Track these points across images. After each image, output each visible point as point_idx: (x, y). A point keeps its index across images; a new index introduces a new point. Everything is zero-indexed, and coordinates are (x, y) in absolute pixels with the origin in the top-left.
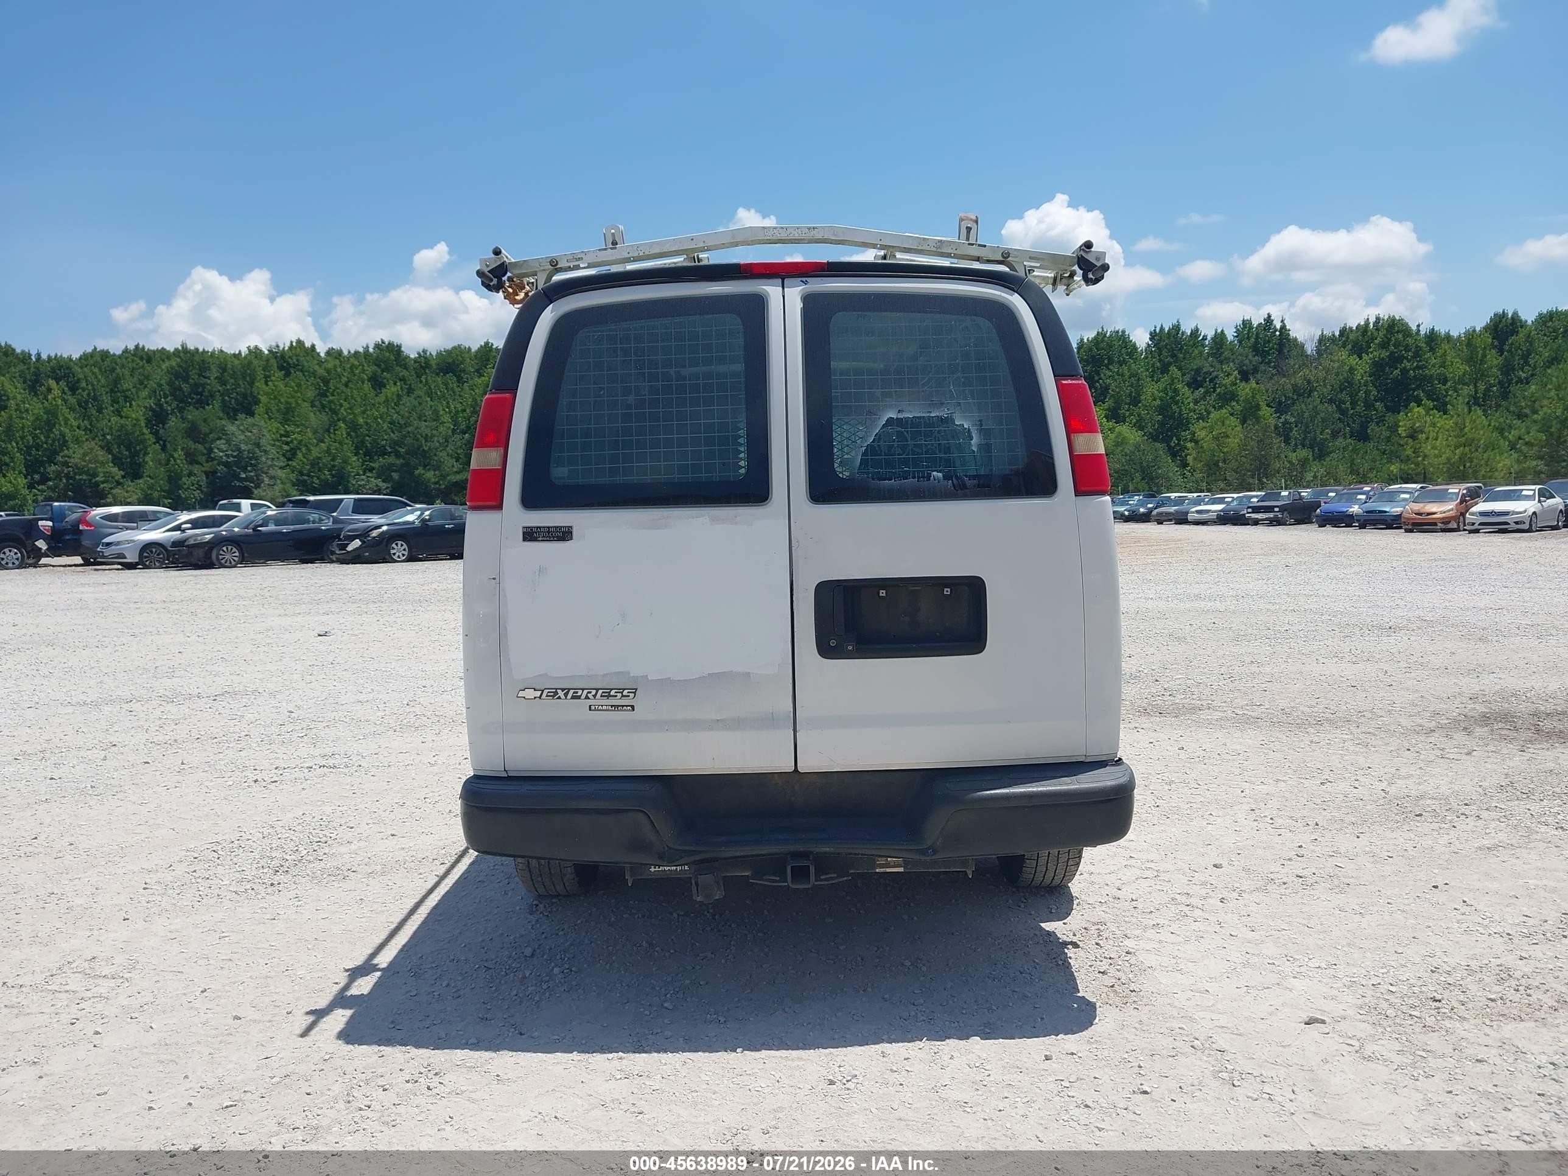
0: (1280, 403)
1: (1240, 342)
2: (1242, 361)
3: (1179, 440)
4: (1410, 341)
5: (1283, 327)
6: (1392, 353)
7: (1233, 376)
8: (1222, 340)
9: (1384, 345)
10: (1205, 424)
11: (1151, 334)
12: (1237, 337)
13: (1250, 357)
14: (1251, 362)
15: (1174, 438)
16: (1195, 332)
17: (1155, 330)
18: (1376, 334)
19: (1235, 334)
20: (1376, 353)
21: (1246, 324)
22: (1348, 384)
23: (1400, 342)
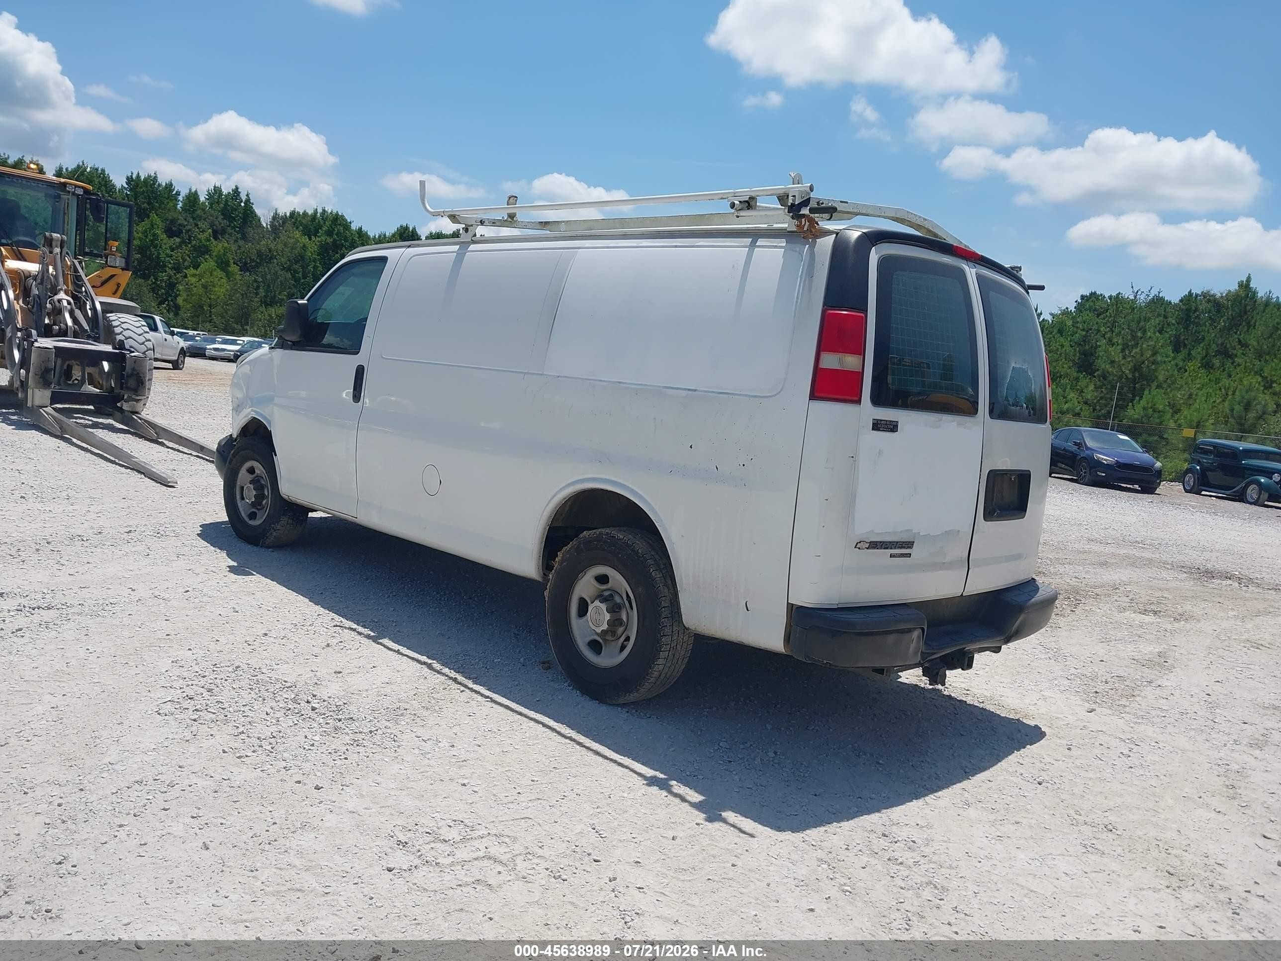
0: (246, 263)
1: (211, 204)
2: (213, 222)
3: (156, 279)
4: (348, 234)
5: (248, 201)
6: (335, 240)
7: (207, 233)
8: (195, 199)
9: (329, 233)
10: (195, 271)
11: (128, 178)
12: (208, 199)
13: (220, 219)
14: (220, 224)
15: (152, 277)
16: (169, 186)
17: (132, 176)
18: (322, 222)
19: (207, 197)
20: (322, 238)
21: (217, 190)
22: (300, 258)
23: (341, 233)
